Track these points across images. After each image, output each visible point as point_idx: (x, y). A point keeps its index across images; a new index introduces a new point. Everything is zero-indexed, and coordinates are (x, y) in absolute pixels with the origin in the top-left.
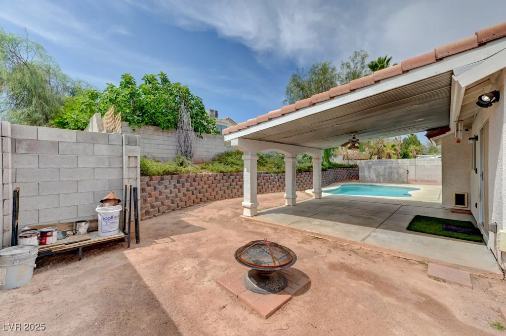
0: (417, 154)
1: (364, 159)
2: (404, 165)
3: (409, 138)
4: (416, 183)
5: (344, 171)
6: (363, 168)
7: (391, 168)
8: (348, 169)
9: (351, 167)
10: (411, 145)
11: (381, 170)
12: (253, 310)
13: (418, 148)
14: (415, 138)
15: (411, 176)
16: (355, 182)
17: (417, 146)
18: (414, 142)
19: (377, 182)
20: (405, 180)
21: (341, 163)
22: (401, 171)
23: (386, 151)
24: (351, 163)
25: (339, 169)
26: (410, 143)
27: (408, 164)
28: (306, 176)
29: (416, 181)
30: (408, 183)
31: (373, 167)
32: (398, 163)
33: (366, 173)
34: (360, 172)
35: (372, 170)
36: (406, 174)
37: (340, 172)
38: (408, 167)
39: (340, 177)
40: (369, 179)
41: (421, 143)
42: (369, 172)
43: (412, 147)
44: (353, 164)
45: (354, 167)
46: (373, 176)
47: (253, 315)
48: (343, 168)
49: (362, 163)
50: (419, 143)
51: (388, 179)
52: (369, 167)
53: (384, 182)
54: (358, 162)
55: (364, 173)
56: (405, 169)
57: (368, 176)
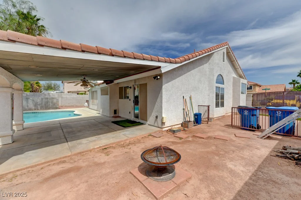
7: (47, 99)
11: (39, 101)
12: (186, 181)
20: (58, 107)
22: (55, 101)
29: (62, 107)
31: (31, 98)
33: (24, 103)
35: (30, 101)
40: (27, 108)
42: (27, 102)
46: (31, 105)
47: (190, 182)
51: (45, 107)
52: (27, 99)
53: (41, 109)
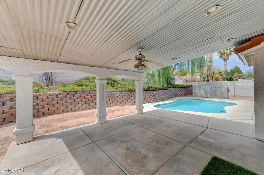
0: (239, 78)
1: (197, 82)
2: (226, 85)
3: (234, 69)
4: (234, 98)
5: (183, 90)
6: (195, 87)
7: (216, 87)
8: (185, 88)
9: (188, 87)
10: (235, 73)
11: (208, 89)
13: (240, 75)
14: (238, 69)
15: (231, 93)
16: (190, 97)
17: (239, 74)
18: (237, 71)
19: (205, 97)
20: (226, 96)
21: (182, 84)
22: (223, 89)
23: (214, 76)
24: (189, 84)
25: (179, 88)
26: (235, 72)
27: (229, 85)
28: (159, 93)
29: (235, 97)
30: (228, 98)
31: (202, 87)
32: (221, 84)
33: (198, 91)
34: (193, 90)
35: (202, 89)
36: (227, 92)
37: (180, 90)
38: (229, 87)
39: (179, 94)
40: (199, 95)
41: (242, 72)
42: (200, 90)
43: (236, 74)
44: (190, 85)
45: (190, 87)
46: (203, 93)
48: (182, 87)
49: (196, 84)
50: (241, 72)
51: (213, 95)
52: (200, 87)
53: (210, 97)
54: (193, 84)
55: (196, 91)
56: (226, 88)
57: (199, 93)
